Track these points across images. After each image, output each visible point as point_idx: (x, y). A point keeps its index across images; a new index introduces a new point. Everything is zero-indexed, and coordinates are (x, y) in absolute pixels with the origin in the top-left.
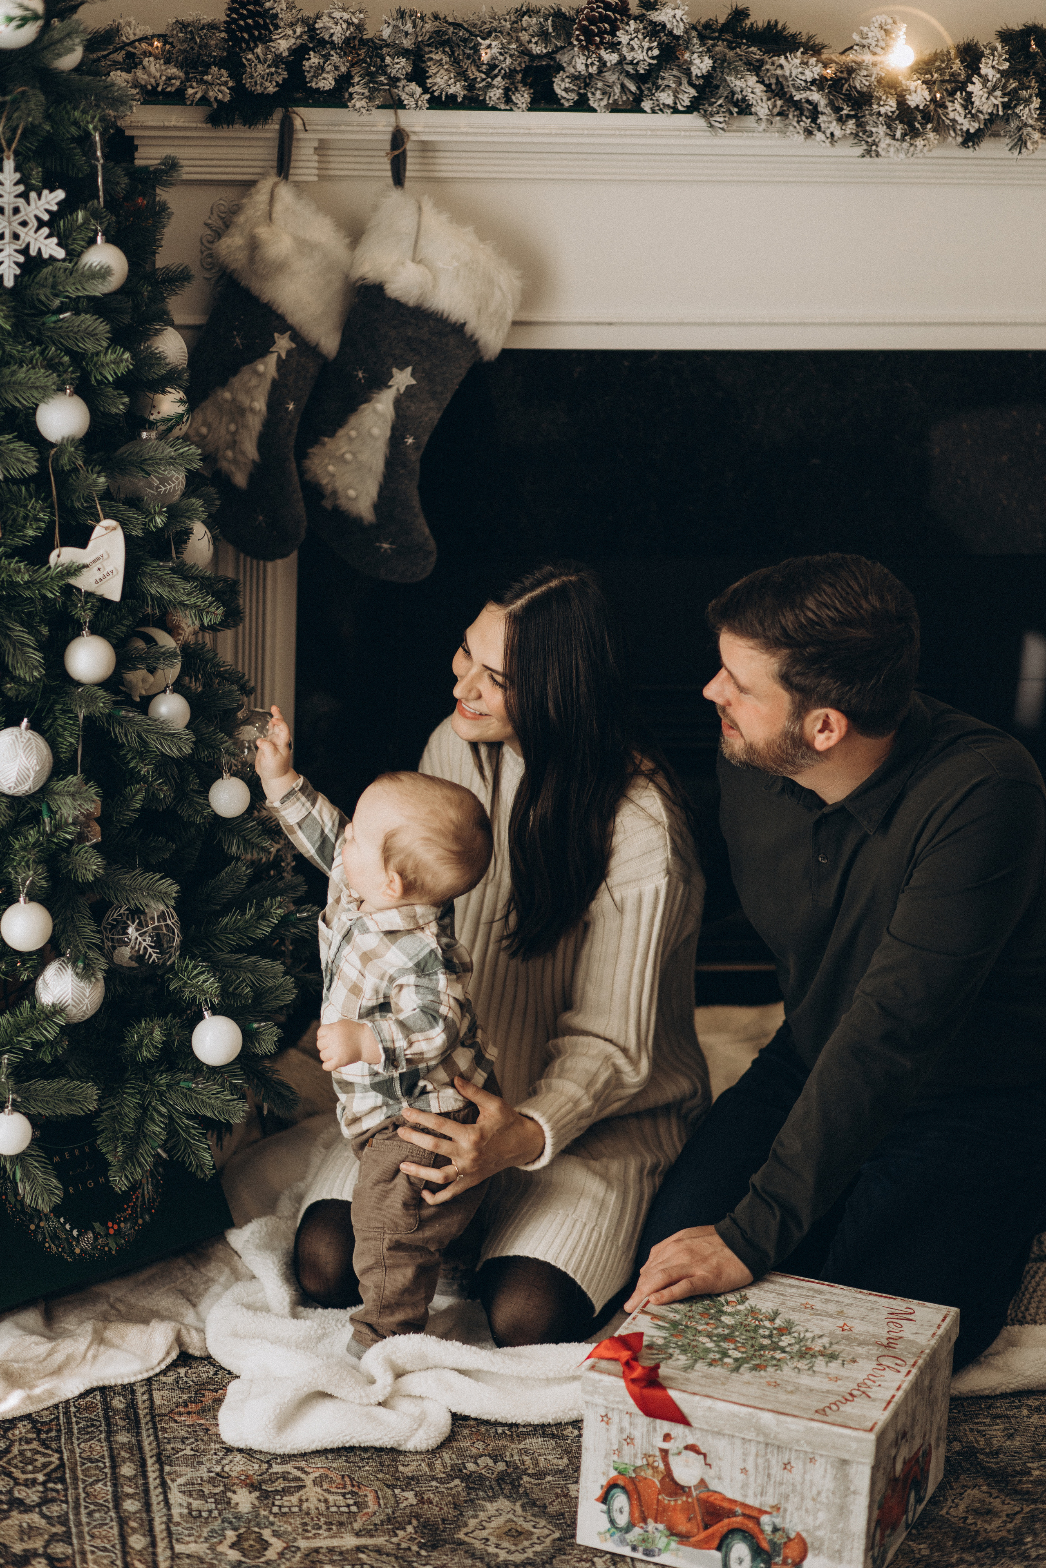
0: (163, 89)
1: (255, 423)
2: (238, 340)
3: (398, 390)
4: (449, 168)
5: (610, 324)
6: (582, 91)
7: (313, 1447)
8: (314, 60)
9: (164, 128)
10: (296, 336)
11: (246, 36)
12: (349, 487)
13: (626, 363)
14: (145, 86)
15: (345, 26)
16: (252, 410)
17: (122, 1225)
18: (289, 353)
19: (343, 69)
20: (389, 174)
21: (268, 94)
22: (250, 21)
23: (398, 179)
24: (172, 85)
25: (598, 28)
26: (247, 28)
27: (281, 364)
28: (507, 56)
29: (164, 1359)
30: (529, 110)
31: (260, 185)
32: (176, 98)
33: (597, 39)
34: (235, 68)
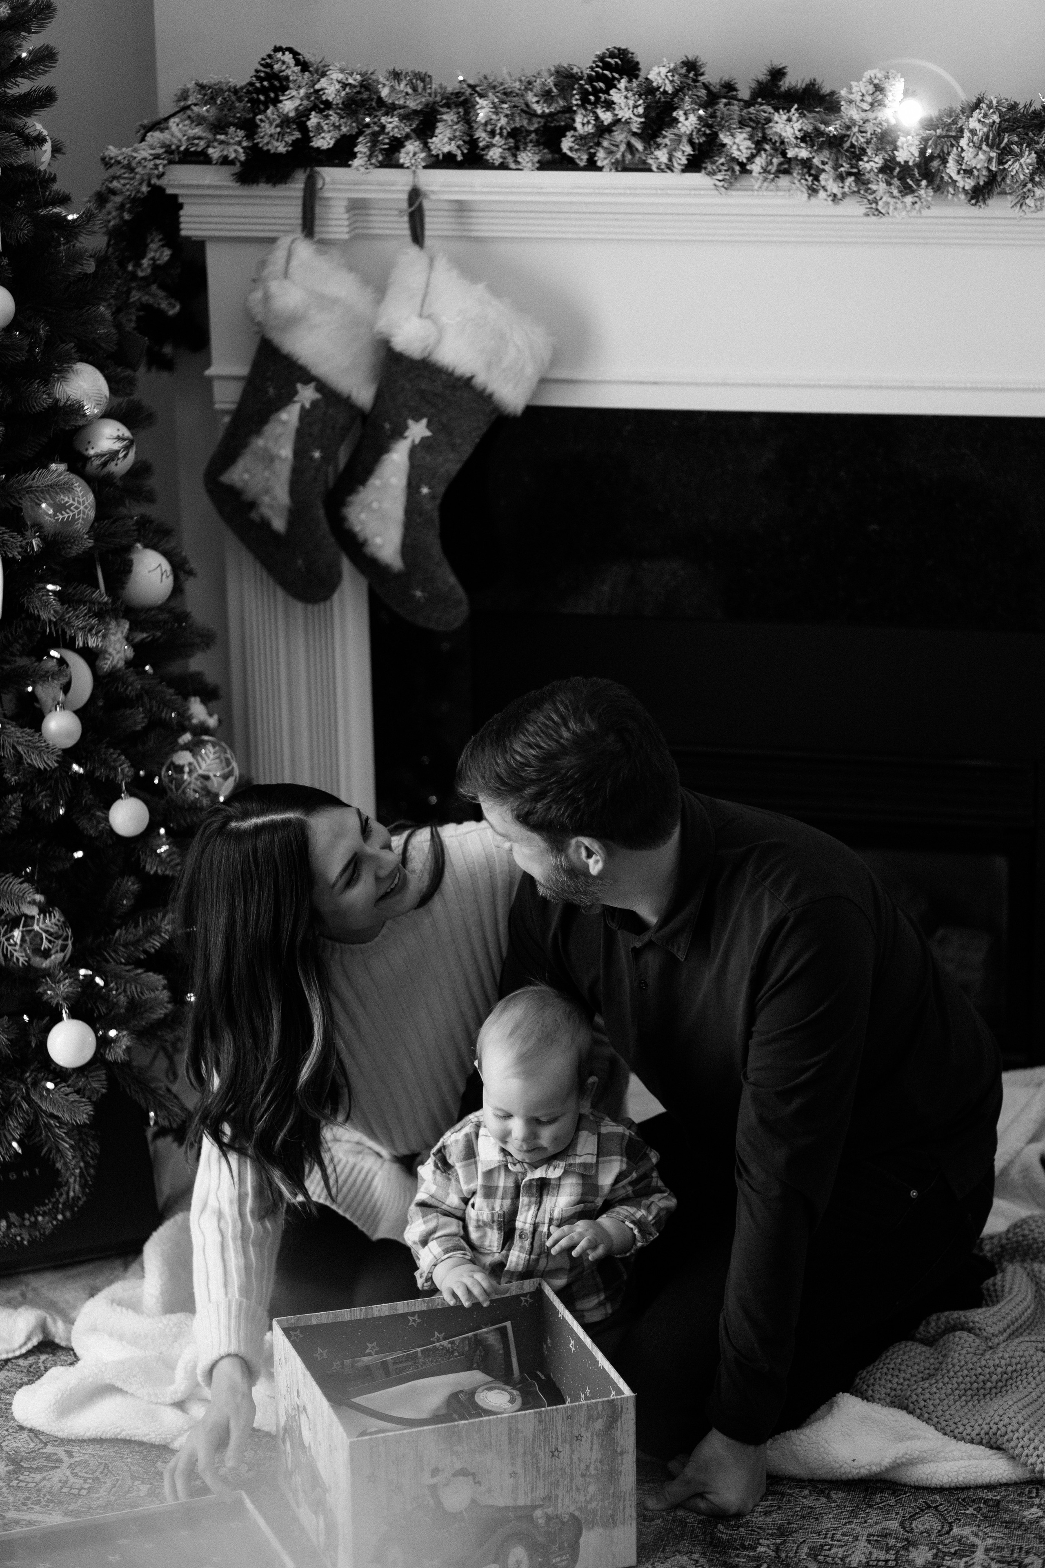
0: (187, 150)
1: (284, 470)
2: (271, 391)
3: (413, 441)
4: (483, 227)
5: (655, 383)
6: (592, 151)
7: (89, 1434)
8: (314, 120)
9: (198, 187)
10: (322, 386)
11: (262, 98)
12: (377, 535)
13: (675, 423)
14: (170, 146)
15: (338, 86)
16: (279, 457)
17: (40, 1218)
18: (314, 404)
19: (344, 129)
20: (407, 232)
21: (281, 154)
22: (266, 83)
23: (417, 236)
24: (197, 145)
25: (593, 87)
26: (263, 90)
27: (304, 414)
28: (502, 116)
29: (25, 1343)
30: (539, 169)
31: (279, 242)
32: (201, 158)
33: (592, 98)
34: (250, 128)
